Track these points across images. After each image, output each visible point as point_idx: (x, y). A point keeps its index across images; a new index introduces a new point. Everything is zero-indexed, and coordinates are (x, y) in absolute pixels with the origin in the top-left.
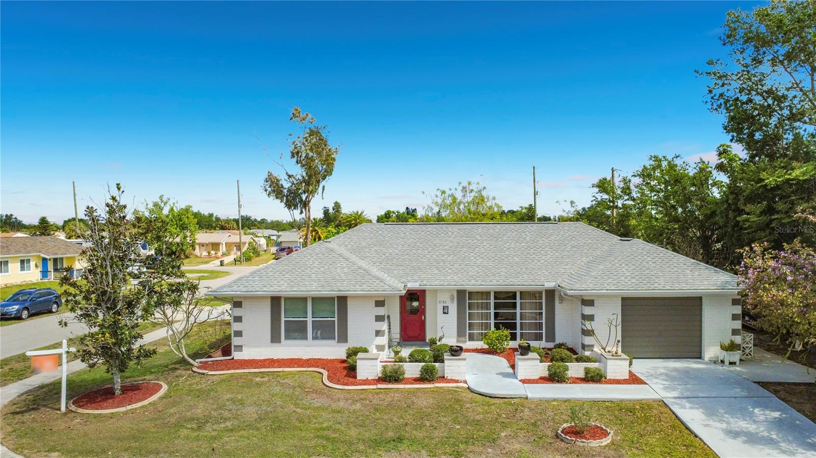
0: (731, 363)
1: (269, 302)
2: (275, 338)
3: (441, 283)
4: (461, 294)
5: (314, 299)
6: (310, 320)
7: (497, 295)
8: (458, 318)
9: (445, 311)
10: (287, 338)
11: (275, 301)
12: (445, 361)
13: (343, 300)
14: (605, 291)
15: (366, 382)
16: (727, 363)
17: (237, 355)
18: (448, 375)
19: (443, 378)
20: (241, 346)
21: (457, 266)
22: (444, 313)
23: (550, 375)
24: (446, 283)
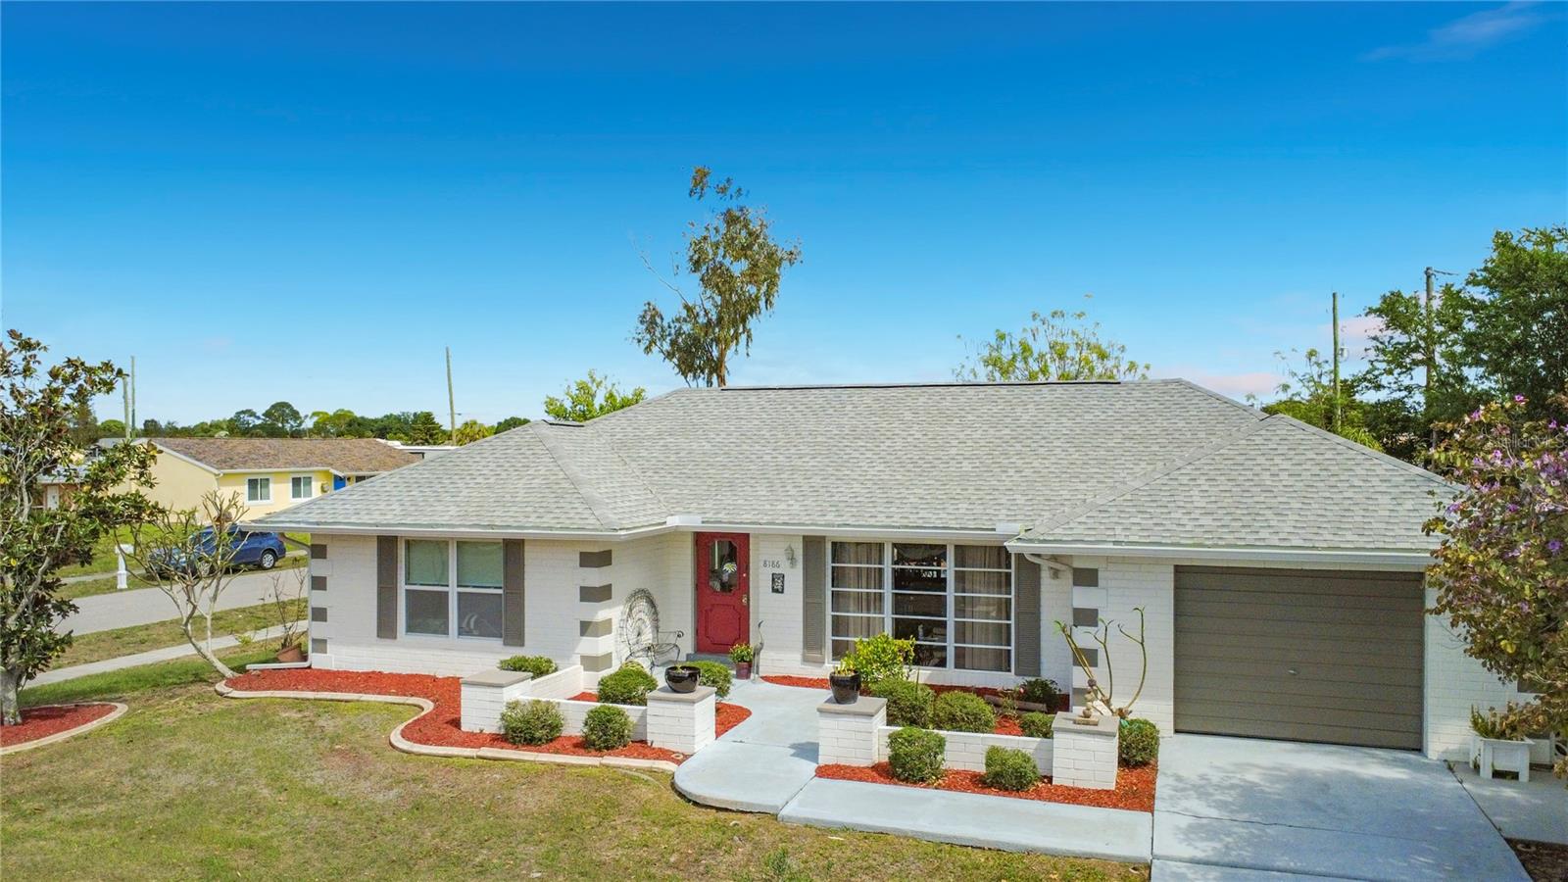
0: (1498, 774)
1: (374, 547)
2: (386, 628)
3: (754, 519)
4: (812, 544)
5: (462, 544)
6: (453, 591)
7: (904, 550)
8: (806, 605)
9: (778, 585)
10: (410, 629)
11: (385, 544)
12: (649, 703)
13: (513, 550)
14: (1111, 546)
15: (475, 740)
16: (1486, 772)
17: (317, 661)
18: (656, 738)
19: (642, 746)
20: (324, 641)
21: (816, 480)
22: (775, 591)
23: (895, 759)
24: (766, 519)
